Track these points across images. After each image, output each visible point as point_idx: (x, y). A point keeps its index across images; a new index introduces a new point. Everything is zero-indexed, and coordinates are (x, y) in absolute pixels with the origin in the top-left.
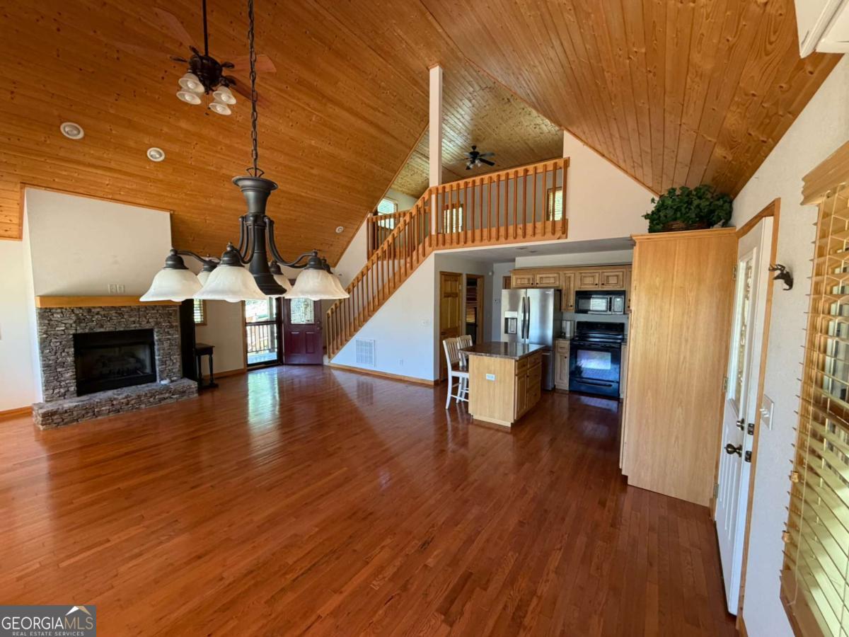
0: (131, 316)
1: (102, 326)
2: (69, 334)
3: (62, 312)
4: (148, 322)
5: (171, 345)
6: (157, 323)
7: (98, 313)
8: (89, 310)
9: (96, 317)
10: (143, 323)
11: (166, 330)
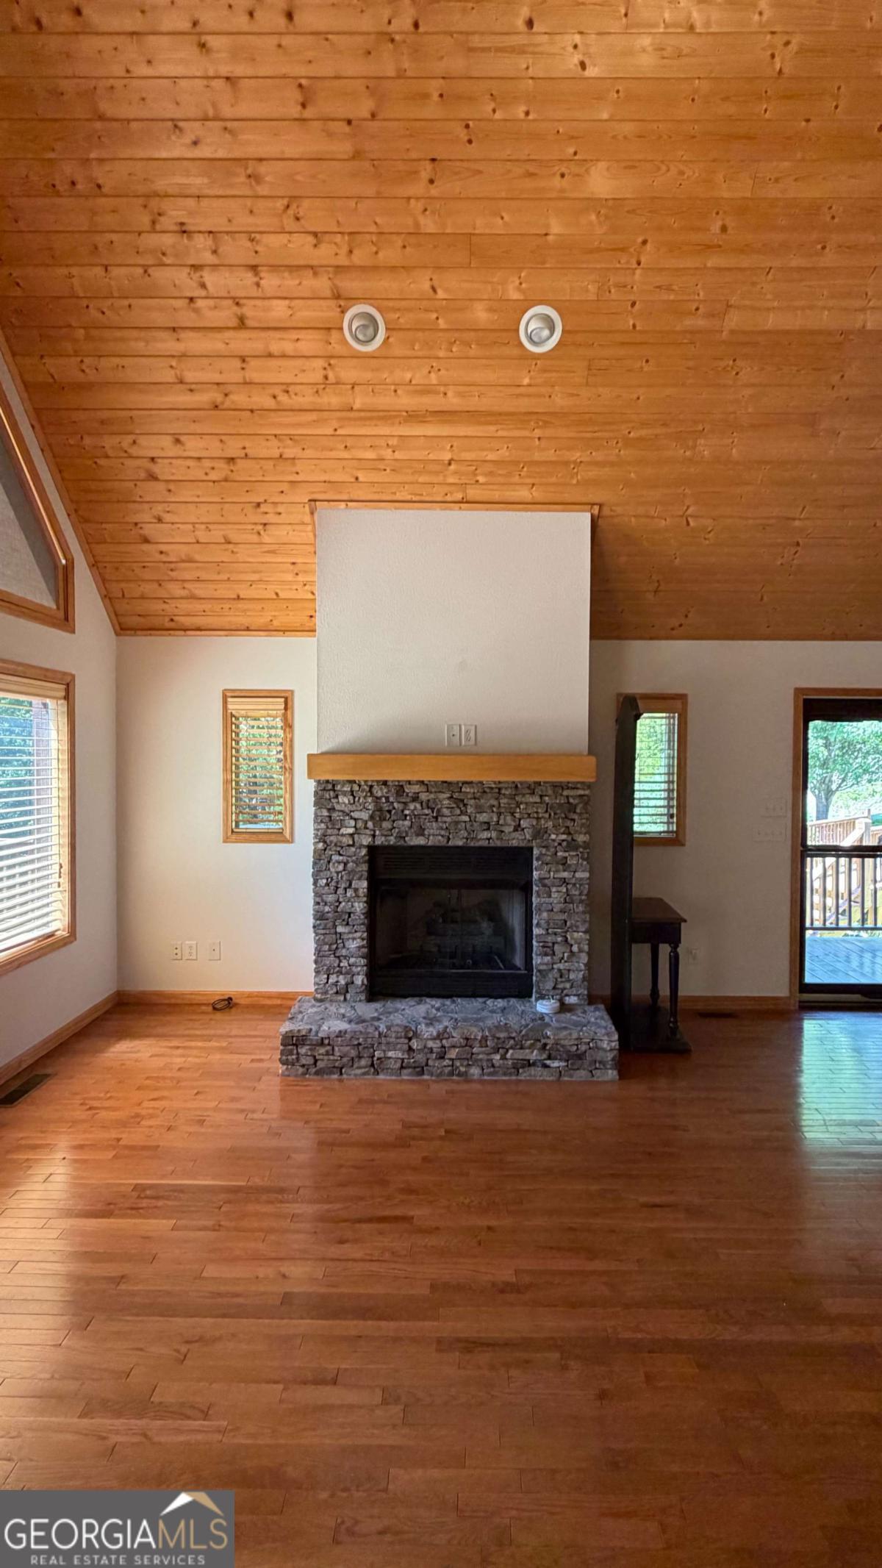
0: (480, 810)
1: (421, 832)
2: (361, 846)
3: (352, 792)
4: (517, 828)
5: (568, 899)
6: (538, 833)
7: (415, 798)
8: (400, 789)
9: (412, 806)
10: (507, 829)
11: (560, 854)
